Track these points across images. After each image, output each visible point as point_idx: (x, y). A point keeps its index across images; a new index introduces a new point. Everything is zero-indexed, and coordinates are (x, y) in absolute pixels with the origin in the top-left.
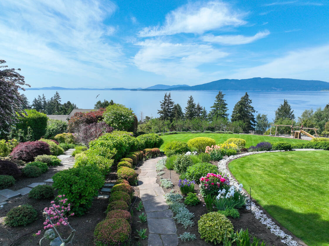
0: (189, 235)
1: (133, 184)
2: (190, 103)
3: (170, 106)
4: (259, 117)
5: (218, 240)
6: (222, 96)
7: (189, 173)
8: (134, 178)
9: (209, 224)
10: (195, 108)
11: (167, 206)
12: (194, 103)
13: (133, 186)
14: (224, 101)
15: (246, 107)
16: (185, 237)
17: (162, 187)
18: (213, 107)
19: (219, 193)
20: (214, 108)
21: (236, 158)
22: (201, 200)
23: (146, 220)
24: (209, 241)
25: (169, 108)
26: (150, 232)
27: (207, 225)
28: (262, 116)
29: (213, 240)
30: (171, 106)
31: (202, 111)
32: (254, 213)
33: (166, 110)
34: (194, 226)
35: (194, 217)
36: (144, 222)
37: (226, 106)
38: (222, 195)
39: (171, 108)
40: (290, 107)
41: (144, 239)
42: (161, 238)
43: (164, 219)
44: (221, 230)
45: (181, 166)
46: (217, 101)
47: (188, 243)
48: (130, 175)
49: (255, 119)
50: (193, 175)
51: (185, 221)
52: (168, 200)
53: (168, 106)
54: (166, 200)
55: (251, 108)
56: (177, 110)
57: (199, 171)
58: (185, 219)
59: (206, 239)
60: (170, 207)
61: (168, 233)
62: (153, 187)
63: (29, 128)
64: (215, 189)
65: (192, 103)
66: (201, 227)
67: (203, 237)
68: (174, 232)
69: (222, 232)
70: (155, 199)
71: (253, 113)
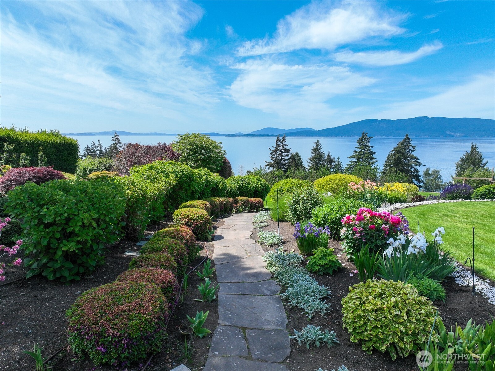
0: (318, 333)
1: (202, 237)
2: (316, 152)
3: (284, 155)
4: (427, 174)
5: (401, 348)
6: (368, 140)
7: (317, 217)
8: (206, 226)
9: (375, 305)
10: (324, 160)
11: (268, 274)
12: (321, 151)
13: (202, 241)
14: (371, 148)
15: (406, 158)
16: (308, 337)
17: (261, 244)
18: (353, 157)
19: (390, 244)
20: (354, 160)
21: (407, 207)
22: (343, 265)
23: (215, 297)
24: (375, 351)
25: (283, 159)
26: (220, 321)
27: (370, 307)
28: (433, 171)
29: (387, 347)
30: (286, 156)
31: (334, 164)
32: (482, 293)
33: (278, 162)
34: (330, 314)
35: (330, 295)
36: (210, 300)
37: (374, 156)
38: (396, 249)
39: (286, 158)
40: (481, 156)
41: (201, 335)
42: (245, 338)
43: (259, 297)
44: (410, 322)
45: (299, 209)
46: (359, 148)
47: (317, 352)
48: (197, 220)
49: (420, 176)
50: (325, 221)
51: (307, 301)
52: (271, 264)
53: (281, 155)
54: (265, 264)
55: (415, 160)
56: (296, 162)
57: (337, 213)
58: (308, 296)
59: (367, 344)
60: (274, 276)
61: (265, 327)
62: (242, 244)
63: (41, 154)
64: (376, 240)
65: (319, 152)
66: (352, 312)
67: (358, 337)
68: (280, 325)
69: (413, 326)
70: (243, 262)
71: (417, 168)
